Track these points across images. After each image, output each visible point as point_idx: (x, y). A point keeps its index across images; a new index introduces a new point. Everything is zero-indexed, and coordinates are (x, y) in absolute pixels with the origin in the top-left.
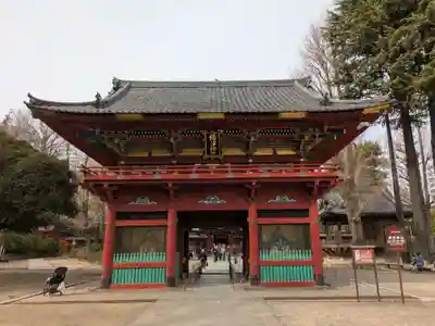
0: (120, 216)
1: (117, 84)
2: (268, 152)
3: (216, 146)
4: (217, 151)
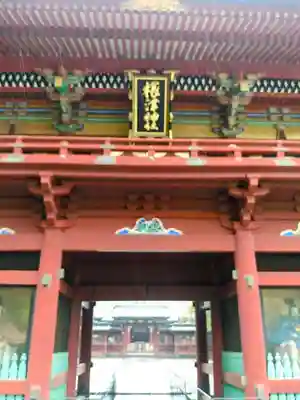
3: (160, 111)
4: (160, 123)
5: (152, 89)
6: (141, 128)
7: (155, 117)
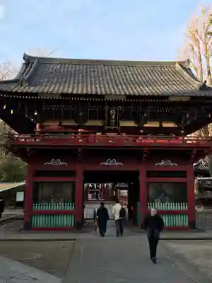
0: (38, 174)
1: (28, 60)
2: (156, 125)
3: (115, 119)
4: (116, 123)
5: (113, 112)
6: (109, 124)
7: (114, 121)
